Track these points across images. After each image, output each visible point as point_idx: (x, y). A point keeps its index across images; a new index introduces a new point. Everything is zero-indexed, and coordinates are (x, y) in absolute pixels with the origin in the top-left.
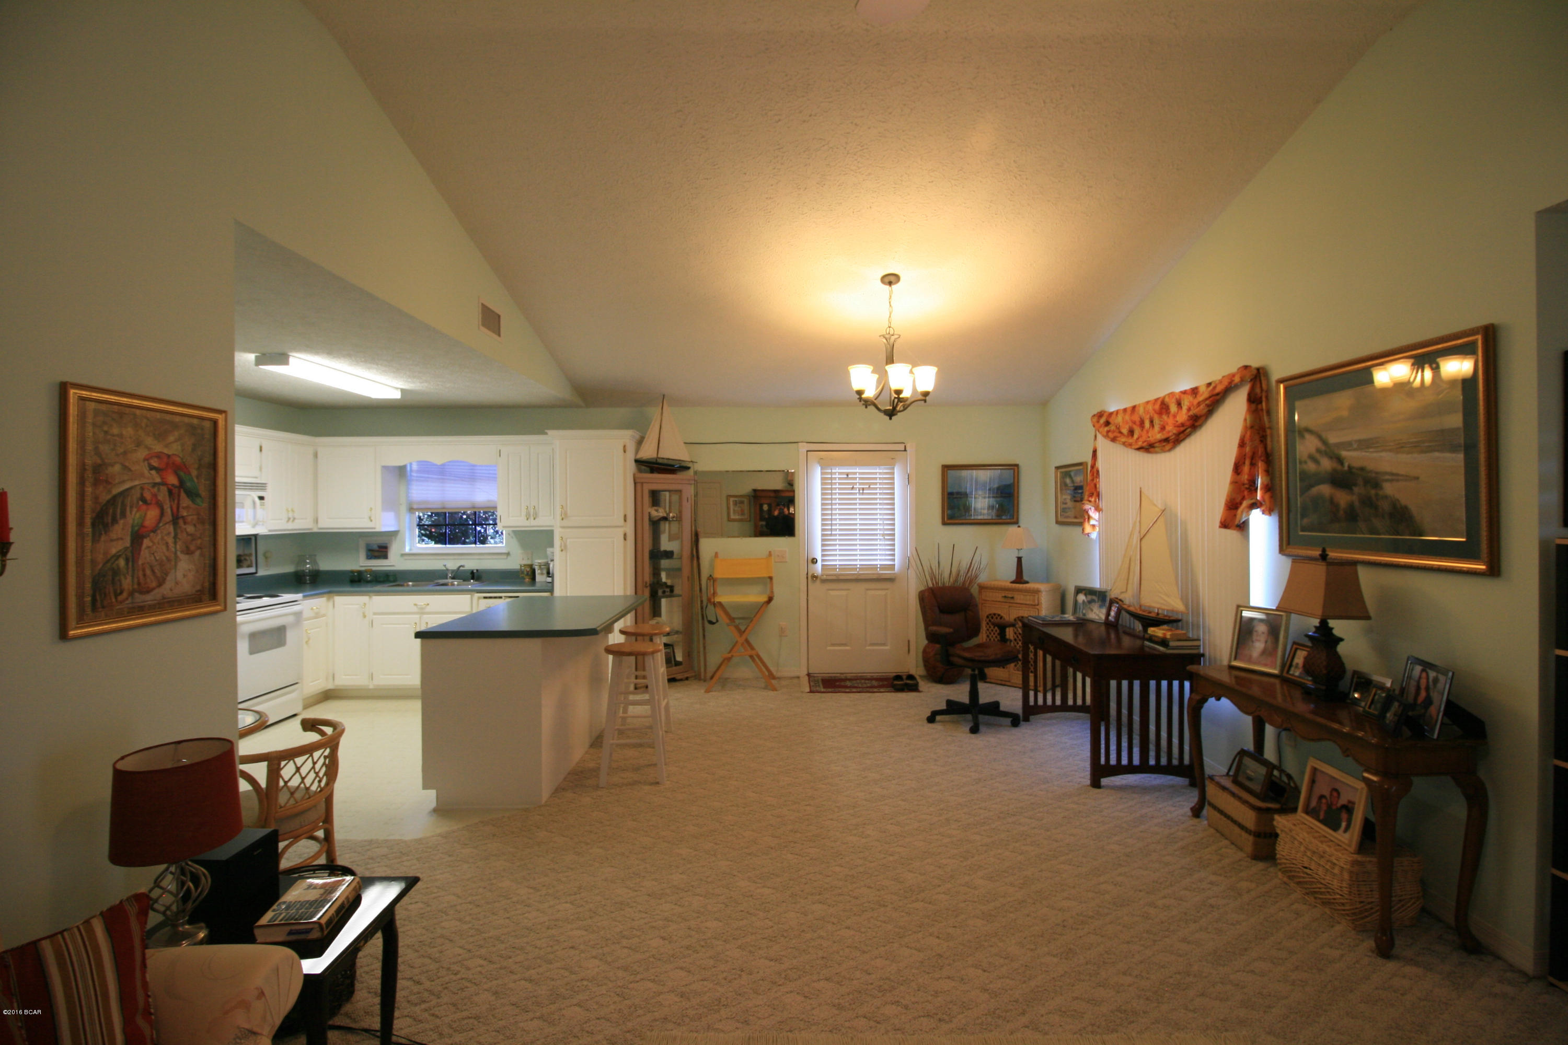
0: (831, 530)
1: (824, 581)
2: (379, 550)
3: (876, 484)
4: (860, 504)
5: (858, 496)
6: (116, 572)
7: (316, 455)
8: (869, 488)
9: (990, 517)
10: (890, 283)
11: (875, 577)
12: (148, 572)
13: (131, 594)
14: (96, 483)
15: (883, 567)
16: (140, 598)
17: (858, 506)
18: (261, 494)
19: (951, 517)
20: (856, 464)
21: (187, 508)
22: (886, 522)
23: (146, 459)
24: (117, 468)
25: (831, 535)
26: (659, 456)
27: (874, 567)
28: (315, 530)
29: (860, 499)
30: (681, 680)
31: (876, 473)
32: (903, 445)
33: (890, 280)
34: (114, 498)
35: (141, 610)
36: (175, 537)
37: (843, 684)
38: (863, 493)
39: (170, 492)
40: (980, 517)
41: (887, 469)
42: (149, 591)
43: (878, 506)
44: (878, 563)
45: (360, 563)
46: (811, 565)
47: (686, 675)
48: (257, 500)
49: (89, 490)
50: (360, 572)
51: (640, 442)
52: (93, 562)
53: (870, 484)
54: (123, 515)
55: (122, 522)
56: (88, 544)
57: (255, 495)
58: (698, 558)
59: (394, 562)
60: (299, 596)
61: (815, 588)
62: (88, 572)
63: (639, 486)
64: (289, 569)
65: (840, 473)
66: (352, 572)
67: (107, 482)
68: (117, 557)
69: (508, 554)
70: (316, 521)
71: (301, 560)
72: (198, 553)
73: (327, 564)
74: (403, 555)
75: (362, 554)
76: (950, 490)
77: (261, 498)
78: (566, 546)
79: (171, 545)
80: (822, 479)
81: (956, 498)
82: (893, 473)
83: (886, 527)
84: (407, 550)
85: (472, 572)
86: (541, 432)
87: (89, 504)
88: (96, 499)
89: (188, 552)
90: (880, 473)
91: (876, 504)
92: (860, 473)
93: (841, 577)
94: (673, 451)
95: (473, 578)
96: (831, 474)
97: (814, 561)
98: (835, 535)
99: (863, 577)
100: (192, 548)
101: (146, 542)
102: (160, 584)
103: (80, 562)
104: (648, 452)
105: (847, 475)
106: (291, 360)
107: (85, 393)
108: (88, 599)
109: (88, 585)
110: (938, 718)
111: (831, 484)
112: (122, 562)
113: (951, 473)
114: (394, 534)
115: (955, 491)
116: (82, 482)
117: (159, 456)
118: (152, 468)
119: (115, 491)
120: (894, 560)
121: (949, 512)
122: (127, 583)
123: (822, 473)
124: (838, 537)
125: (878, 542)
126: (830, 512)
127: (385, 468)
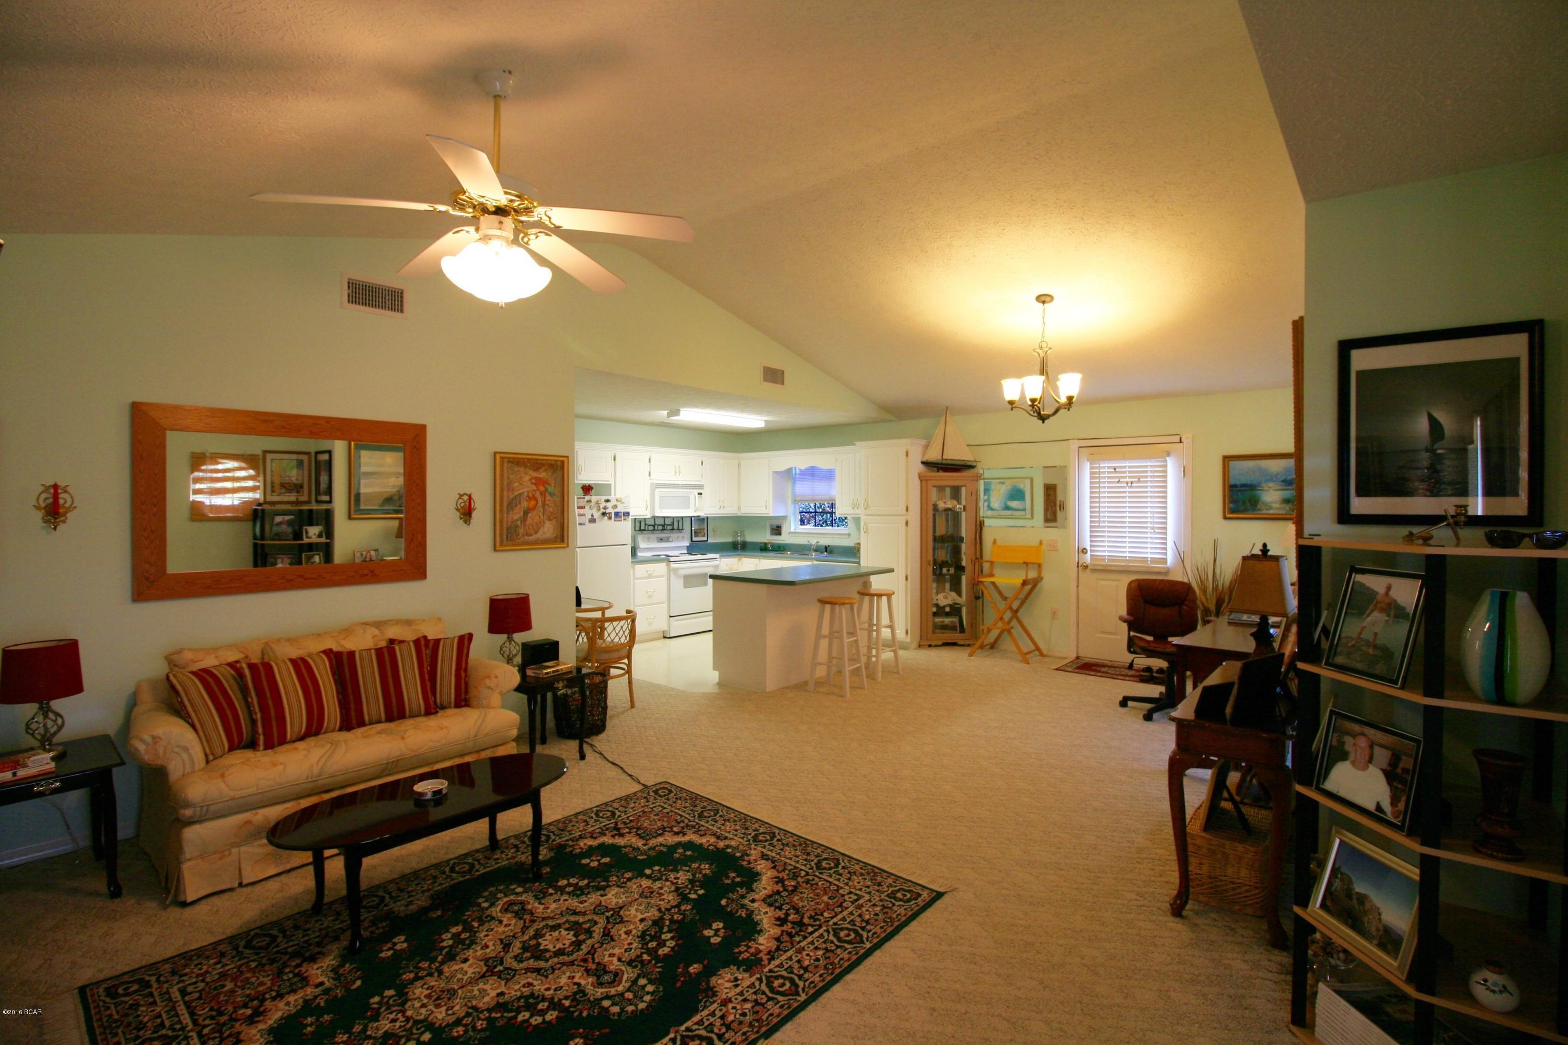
0: (1099, 522)
1: (1094, 570)
2: (777, 530)
3: (1147, 477)
4: (1130, 497)
5: (1128, 489)
6: (516, 526)
7: (739, 465)
8: (1139, 481)
9: (1283, 512)
10: (1044, 302)
11: (1144, 570)
12: (531, 527)
13: (523, 536)
14: (508, 490)
15: (1154, 560)
16: (526, 538)
17: (1127, 500)
18: (700, 491)
19: (1233, 511)
20: (1124, 458)
21: (549, 500)
22: (1155, 515)
23: (530, 480)
24: (517, 484)
25: (1099, 527)
26: (945, 457)
27: (1145, 560)
28: (740, 515)
29: (1130, 492)
30: (963, 645)
31: (1146, 466)
32: (1179, 437)
33: (1043, 299)
34: (516, 497)
35: (528, 543)
36: (543, 513)
37: (1098, 669)
38: (1131, 487)
39: (541, 493)
40: (1271, 512)
41: (1158, 462)
42: (531, 535)
43: (1149, 500)
44: (1149, 556)
45: (767, 537)
46: (1081, 554)
47: (967, 642)
48: (697, 496)
49: (505, 493)
50: (766, 544)
51: (927, 447)
52: (507, 522)
53: (1139, 478)
54: (520, 503)
55: (519, 506)
56: (505, 515)
57: (696, 492)
58: (981, 543)
59: (784, 538)
60: (717, 556)
61: (1085, 576)
62: (505, 526)
63: (924, 483)
64: (729, 539)
65: (1109, 467)
66: (761, 543)
67: (513, 490)
68: (517, 520)
69: (849, 535)
70: (739, 508)
71: (735, 534)
72: (554, 520)
73: (753, 537)
74: (790, 533)
75: (768, 531)
76: (1232, 482)
77: (700, 494)
78: (867, 529)
79: (541, 516)
80: (1091, 473)
81: (1241, 491)
82: (1166, 466)
83: (1156, 520)
84: (792, 529)
85: (826, 548)
86: (851, 443)
87: (505, 499)
88: (508, 497)
89: (550, 520)
90: (1151, 466)
91: (1147, 497)
92: (1130, 467)
93: (1109, 568)
94: (954, 454)
95: (826, 551)
96: (1099, 468)
97: (1084, 551)
98: (1104, 527)
99: (1133, 569)
100: (552, 518)
101: (530, 515)
102: (536, 533)
103: (501, 522)
104: (934, 455)
105: (1115, 469)
106: (682, 412)
107: (503, 455)
108: (505, 536)
109: (505, 532)
110: (1130, 703)
111: (1099, 478)
112: (519, 522)
113: (1234, 464)
114: (785, 518)
115: (1238, 483)
116: (502, 489)
117: (536, 478)
118: (532, 483)
119: (516, 494)
120: (1166, 554)
121: (1231, 505)
122: (521, 531)
123: (1091, 468)
124: (1106, 529)
125: (1149, 535)
126: (1098, 505)
127: (776, 473)
